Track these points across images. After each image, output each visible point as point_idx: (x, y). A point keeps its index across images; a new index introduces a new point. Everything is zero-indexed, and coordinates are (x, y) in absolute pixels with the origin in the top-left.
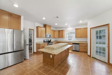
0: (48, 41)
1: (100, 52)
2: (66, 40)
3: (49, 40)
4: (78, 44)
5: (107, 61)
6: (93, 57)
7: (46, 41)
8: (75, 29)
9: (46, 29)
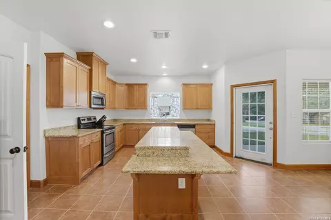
0: (93, 121)
1: (253, 143)
2: (155, 118)
3: (95, 119)
4: (193, 126)
5: (270, 160)
6: (236, 157)
7: (86, 121)
8: (184, 84)
9: (91, 71)
